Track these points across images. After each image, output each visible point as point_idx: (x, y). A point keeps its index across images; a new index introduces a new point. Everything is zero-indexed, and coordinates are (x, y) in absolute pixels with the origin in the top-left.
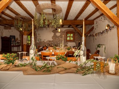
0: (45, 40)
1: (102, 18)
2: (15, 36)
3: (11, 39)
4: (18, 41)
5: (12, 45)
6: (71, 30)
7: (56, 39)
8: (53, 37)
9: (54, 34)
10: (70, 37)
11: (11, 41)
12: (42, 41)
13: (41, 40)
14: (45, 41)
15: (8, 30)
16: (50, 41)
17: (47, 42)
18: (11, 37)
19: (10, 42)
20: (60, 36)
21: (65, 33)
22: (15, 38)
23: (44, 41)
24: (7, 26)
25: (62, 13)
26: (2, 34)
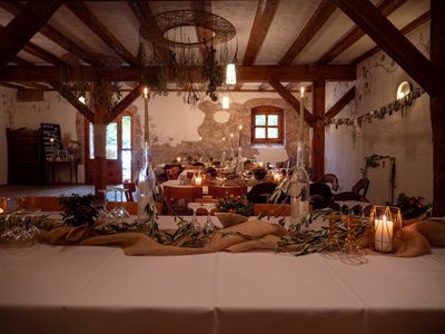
0: (171, 139)
1: (383, 59)
2: (58, 126)
3: (46, 135)
4: (70, 145)
5: (51, 160)
6: (268, 99)
7: (212, 136)
8: (201, 127)
9: (204, 115)
10: (266, 127)
11: (43, 146)
12: (161, 143)
13: (156, 140)
14: (173, 144)
15: (34, 103)
16: (190, 144)
17: (178, 146)
18: (46, 129)
19: (43, 149)
20: (228, 123)
21: (247, 111)
22: (59, 133)
23: (167, 145)
24: (27, 87)
25: (234, 40)
26: (11, 117)
